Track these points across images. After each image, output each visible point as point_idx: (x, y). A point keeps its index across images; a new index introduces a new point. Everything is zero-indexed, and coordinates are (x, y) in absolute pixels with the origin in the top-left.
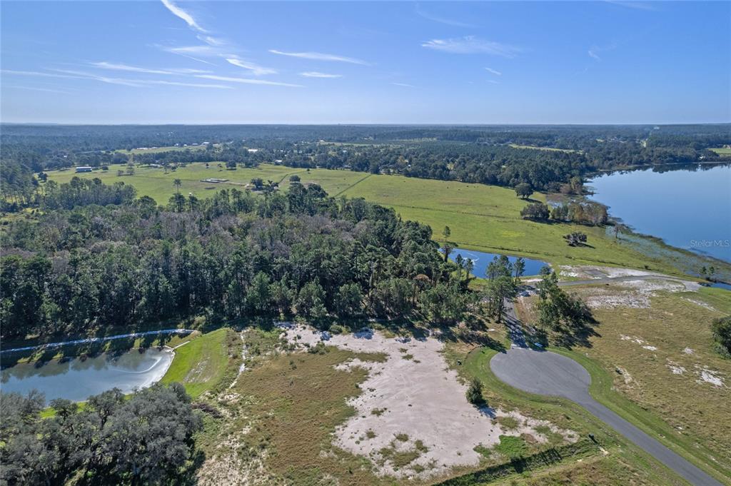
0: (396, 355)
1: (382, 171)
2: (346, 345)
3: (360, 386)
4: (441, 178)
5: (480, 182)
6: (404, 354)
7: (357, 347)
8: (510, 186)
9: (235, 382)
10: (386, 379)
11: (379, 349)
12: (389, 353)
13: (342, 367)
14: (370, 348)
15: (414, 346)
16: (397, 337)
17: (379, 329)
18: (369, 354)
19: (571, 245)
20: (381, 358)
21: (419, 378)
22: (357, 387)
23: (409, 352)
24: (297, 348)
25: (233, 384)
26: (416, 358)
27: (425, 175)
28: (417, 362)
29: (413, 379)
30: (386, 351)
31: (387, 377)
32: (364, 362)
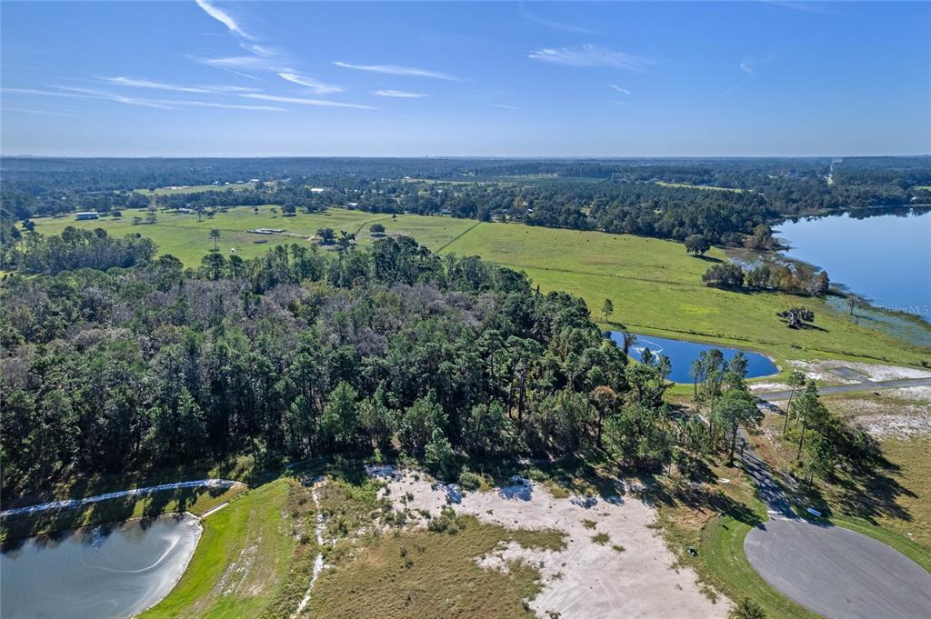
0: (578, 534)
1: (494, 218)
2: (490, 512)
3: (532, 605)
4: (576, 227)
5: (630, 233)
6: (593, 533)
7: (511, 515)
8: (674, 238)
9: (307, 598)
10: (574, 589)
11: (548, 522)
12: (568, 529)
13: (490, 561)
14: (532, 518)
15: (605, 515)
16: (573, 497)
17: (541, 480)
18: (533, 532)
19: (791, 327)
20: (555, 540)
21: (633, 586)
22: (526, 608)
23: (602, 527)
24: (409, 520)
25: (303, 604)
26: (615, 540)
27: (554, 224)
28: (620, 549)
29: (622, 589)
30: (561, 526)
31: (576, 584)
32: (529, 551)
